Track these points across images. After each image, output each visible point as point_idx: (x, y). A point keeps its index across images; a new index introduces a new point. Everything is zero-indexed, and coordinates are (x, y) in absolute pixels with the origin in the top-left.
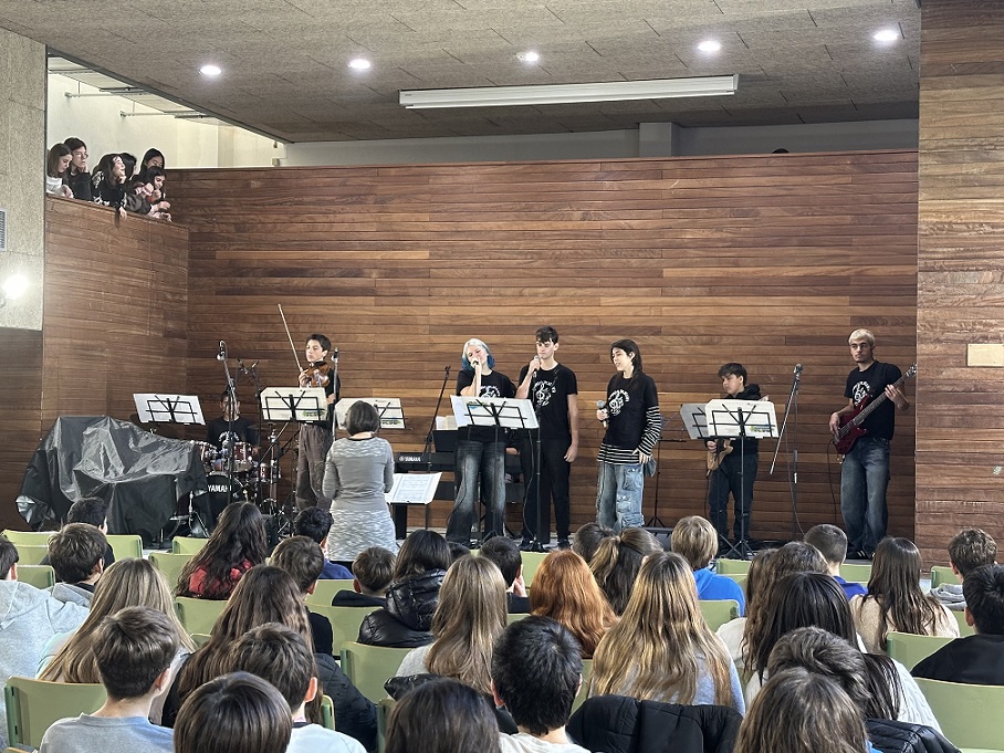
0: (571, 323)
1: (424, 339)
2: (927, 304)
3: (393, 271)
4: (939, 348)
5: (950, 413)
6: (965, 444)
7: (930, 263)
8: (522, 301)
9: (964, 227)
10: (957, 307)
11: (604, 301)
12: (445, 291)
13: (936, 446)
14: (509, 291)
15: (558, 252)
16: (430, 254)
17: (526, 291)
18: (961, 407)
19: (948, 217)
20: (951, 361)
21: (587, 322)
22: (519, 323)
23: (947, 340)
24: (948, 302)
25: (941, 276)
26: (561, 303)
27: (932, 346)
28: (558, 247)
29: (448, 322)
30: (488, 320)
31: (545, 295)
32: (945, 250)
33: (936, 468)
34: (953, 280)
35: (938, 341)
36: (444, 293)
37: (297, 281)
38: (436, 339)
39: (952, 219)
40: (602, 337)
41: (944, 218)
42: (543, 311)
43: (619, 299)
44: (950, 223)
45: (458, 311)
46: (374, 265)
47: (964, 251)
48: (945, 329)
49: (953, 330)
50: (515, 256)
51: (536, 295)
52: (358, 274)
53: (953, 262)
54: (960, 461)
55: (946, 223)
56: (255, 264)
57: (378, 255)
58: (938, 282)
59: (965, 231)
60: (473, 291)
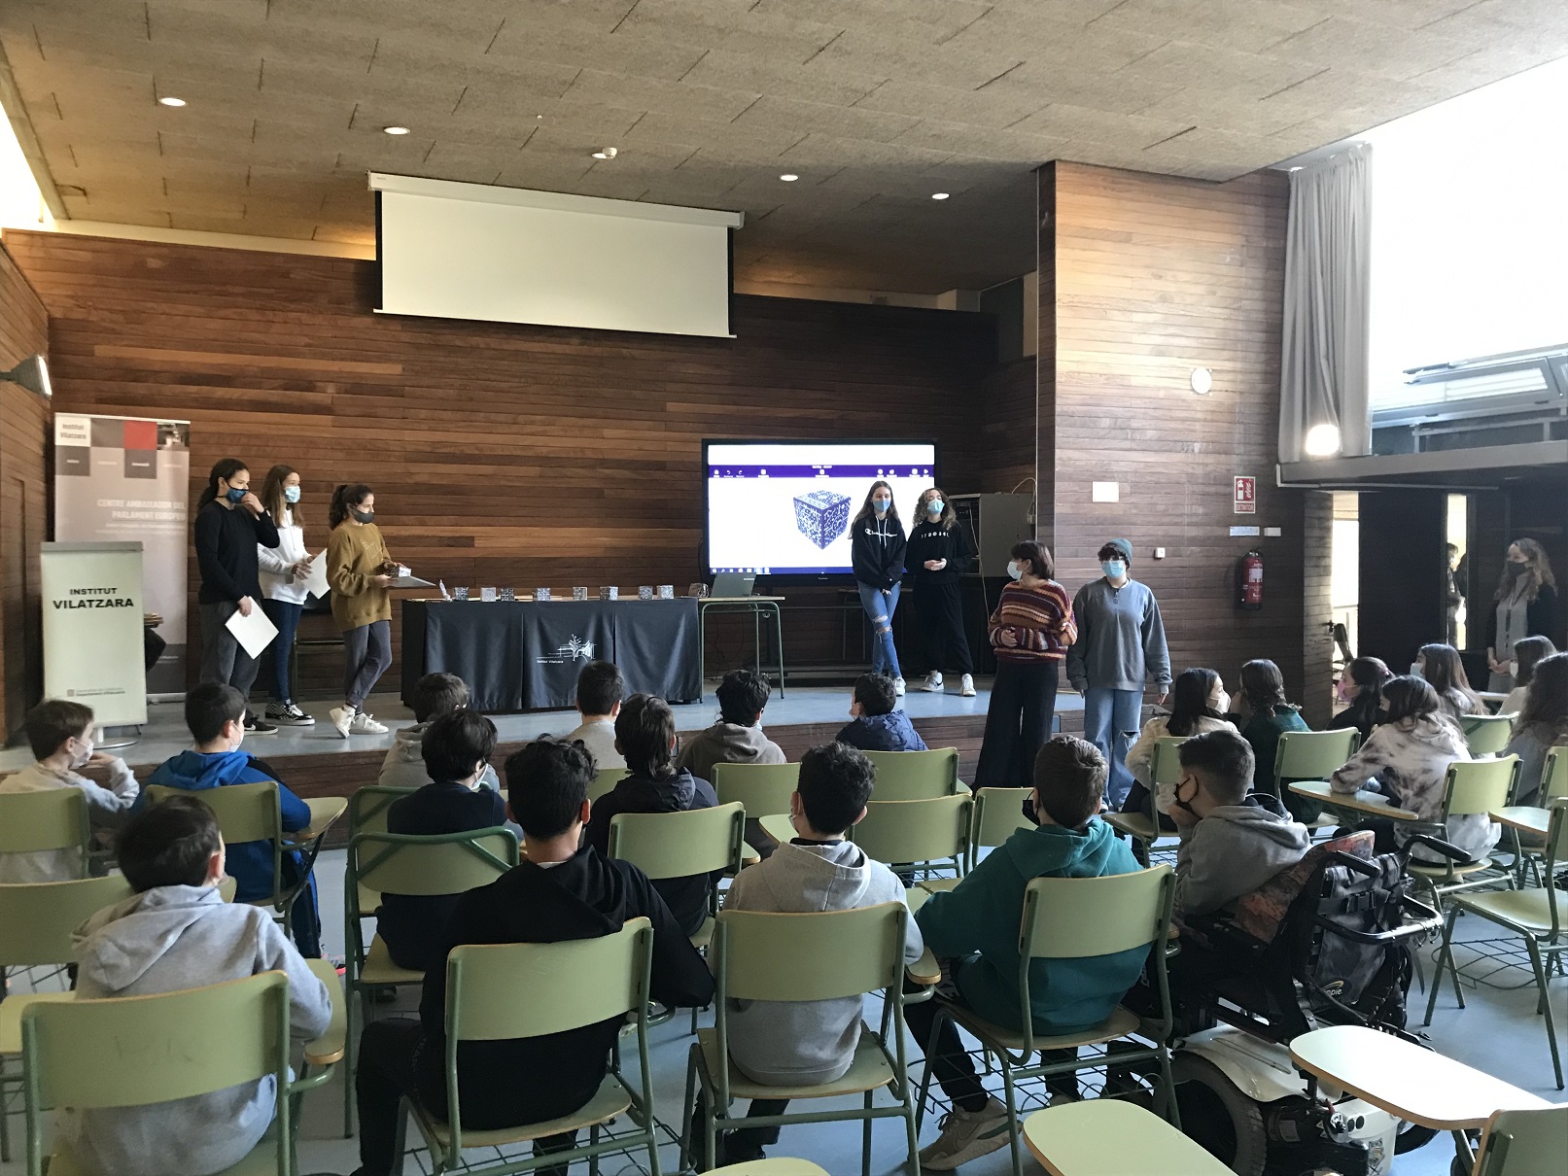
0: (572, 455)
1: (399, 468)
2: (1061, 446)
3: (356, 387)
4: (1072, 486)
8: (515, 428)
9: (1087, 377)
11: (607, 433)
12: (423, 414)
14: (502, 417)
15: (556, 378)
16: (404, 369)
17: (521, 418)
19: (1076, 366)
21: (589, 454)
22: (514, 453)
23: (1079, 479)
26: (561, 433)
27: (1066, 484)
28: (556, 371)
29: (428, 449)
30: (477, 449)
31: (543, 424)
35: (1070, 479)
36: (422, 416)
37: (220, 392)
38: (414, 468)
39: (1079, 368)
40: (607, 471)
41: (1074, 368)
42: (540, 440)
43: (622, 431)
44: (1081, 372)
45: (438, 436)
46: (329, 378)
50: (507, 378)
51: (532, 423)
52: (310, 387)
55: (1074, 372)
56: (157, 368)
57: (335, 366)
60: (459, 415)
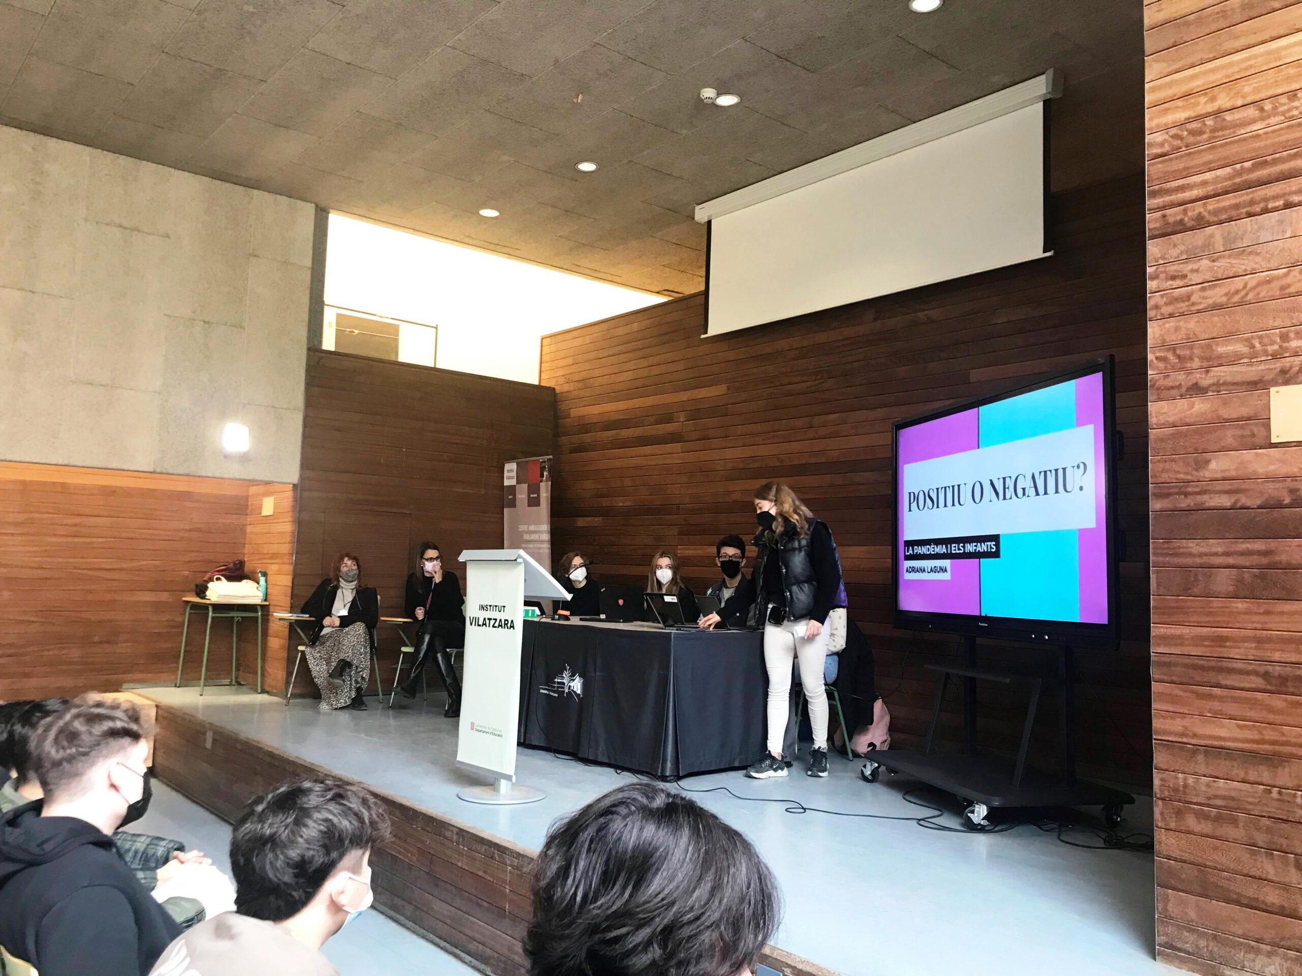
0: (862, 456)
1: (721, 487)
2: (1167, 310)
3: (697, 412)
4: (1199, 407)
5: (1231, 560)
6: (1269, 640)
7: (1174, 214)
8: (811, 433)
9: (1251, 112)
10: (1241, 303)
13: (1198, 640)
14: (799, 423)
15: (849, 367)
16: (728, 388)
17: (817, 420)
18: (1259, 545)
19: (1213, 99)
20: (1229, 436)
22: (808, 461)
23: (1218, 386)
24: (1217, 295)
25: (1197, 238)
26: (853, 432)
27: (1182, 404)
28: (849, 359)
29: (741, 465)
30: (780, 460)
31: (835, 423)
32: (1208, 176)
33: (1201, 696)
34: (1229, 240)
35: (1197, 390)
36: (739, 432)
38: (731, 486)
39: (1223, 101)
41: (1204, 106)
42: (831, 444)
44: (1219, 112)
45: (749, 451)
46: (681, 408)
47: (1255, 167)
48: (1211, 361)
49: (1234, 360)
52: (670, 419)
53: (1228, 201)
54: (1259, 682)
55: (1208, 115)
57: (687, 396)
58: (1192, 256)
59: (1254, 121)
60: (765, 427)
